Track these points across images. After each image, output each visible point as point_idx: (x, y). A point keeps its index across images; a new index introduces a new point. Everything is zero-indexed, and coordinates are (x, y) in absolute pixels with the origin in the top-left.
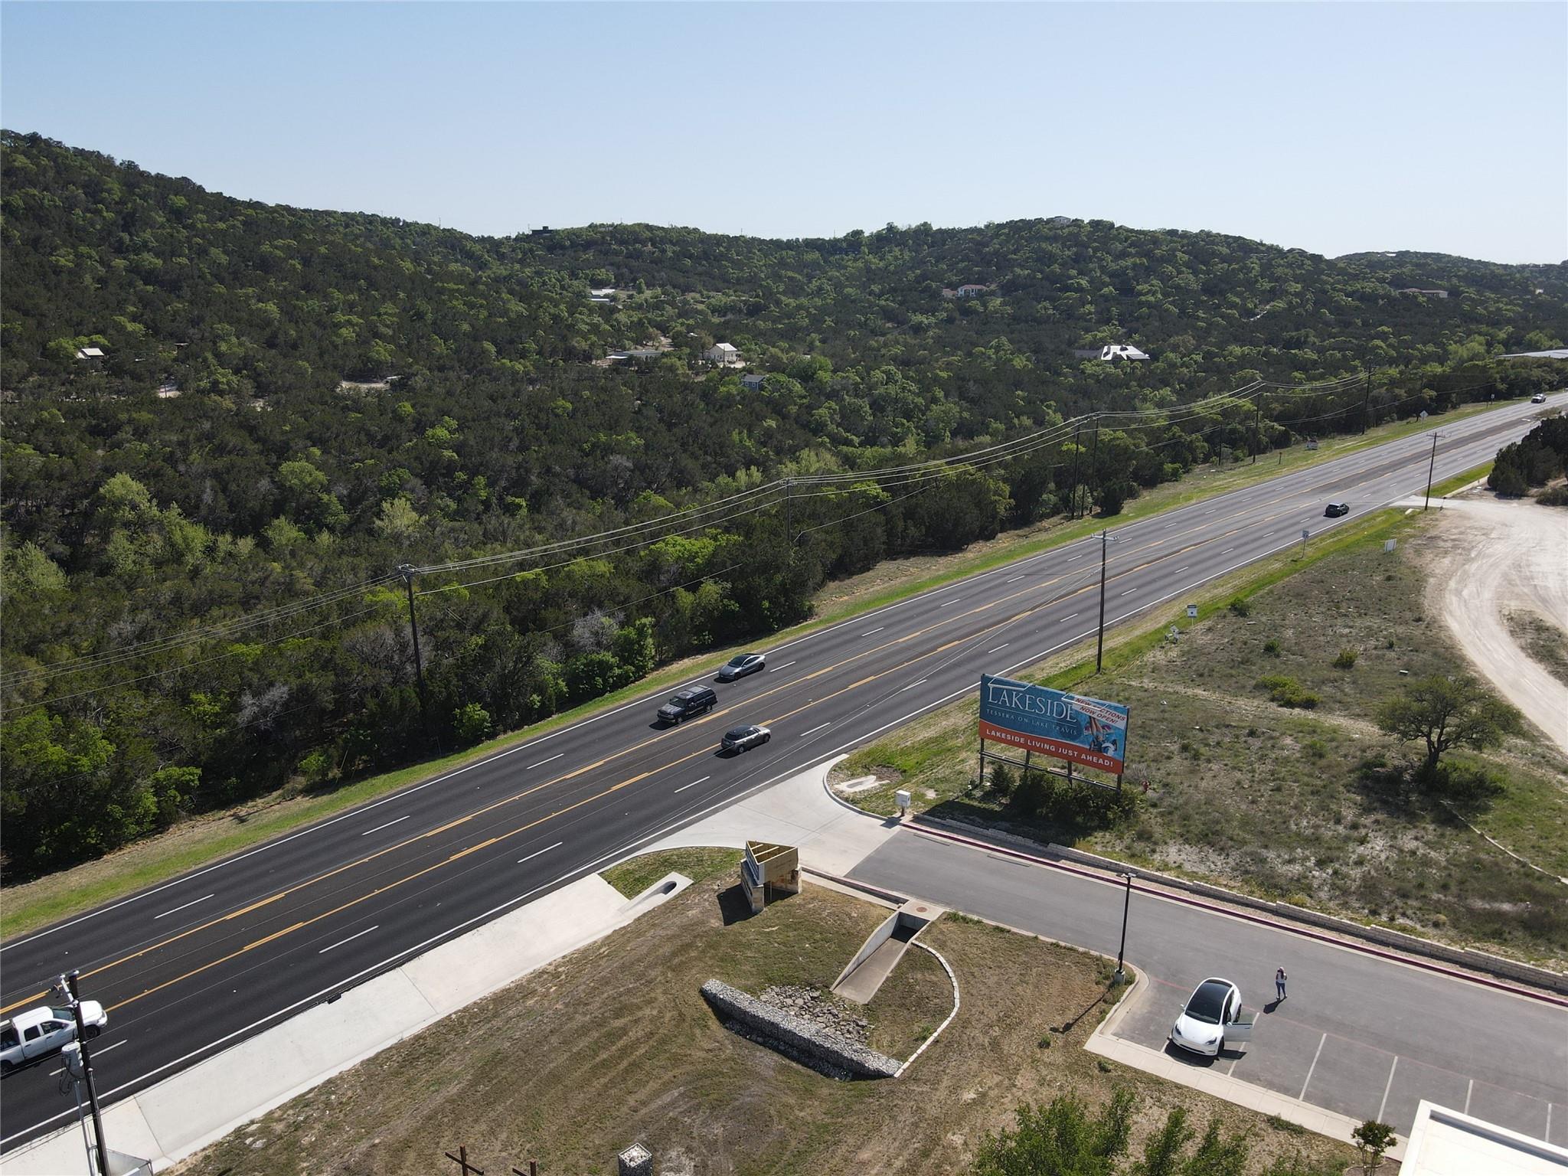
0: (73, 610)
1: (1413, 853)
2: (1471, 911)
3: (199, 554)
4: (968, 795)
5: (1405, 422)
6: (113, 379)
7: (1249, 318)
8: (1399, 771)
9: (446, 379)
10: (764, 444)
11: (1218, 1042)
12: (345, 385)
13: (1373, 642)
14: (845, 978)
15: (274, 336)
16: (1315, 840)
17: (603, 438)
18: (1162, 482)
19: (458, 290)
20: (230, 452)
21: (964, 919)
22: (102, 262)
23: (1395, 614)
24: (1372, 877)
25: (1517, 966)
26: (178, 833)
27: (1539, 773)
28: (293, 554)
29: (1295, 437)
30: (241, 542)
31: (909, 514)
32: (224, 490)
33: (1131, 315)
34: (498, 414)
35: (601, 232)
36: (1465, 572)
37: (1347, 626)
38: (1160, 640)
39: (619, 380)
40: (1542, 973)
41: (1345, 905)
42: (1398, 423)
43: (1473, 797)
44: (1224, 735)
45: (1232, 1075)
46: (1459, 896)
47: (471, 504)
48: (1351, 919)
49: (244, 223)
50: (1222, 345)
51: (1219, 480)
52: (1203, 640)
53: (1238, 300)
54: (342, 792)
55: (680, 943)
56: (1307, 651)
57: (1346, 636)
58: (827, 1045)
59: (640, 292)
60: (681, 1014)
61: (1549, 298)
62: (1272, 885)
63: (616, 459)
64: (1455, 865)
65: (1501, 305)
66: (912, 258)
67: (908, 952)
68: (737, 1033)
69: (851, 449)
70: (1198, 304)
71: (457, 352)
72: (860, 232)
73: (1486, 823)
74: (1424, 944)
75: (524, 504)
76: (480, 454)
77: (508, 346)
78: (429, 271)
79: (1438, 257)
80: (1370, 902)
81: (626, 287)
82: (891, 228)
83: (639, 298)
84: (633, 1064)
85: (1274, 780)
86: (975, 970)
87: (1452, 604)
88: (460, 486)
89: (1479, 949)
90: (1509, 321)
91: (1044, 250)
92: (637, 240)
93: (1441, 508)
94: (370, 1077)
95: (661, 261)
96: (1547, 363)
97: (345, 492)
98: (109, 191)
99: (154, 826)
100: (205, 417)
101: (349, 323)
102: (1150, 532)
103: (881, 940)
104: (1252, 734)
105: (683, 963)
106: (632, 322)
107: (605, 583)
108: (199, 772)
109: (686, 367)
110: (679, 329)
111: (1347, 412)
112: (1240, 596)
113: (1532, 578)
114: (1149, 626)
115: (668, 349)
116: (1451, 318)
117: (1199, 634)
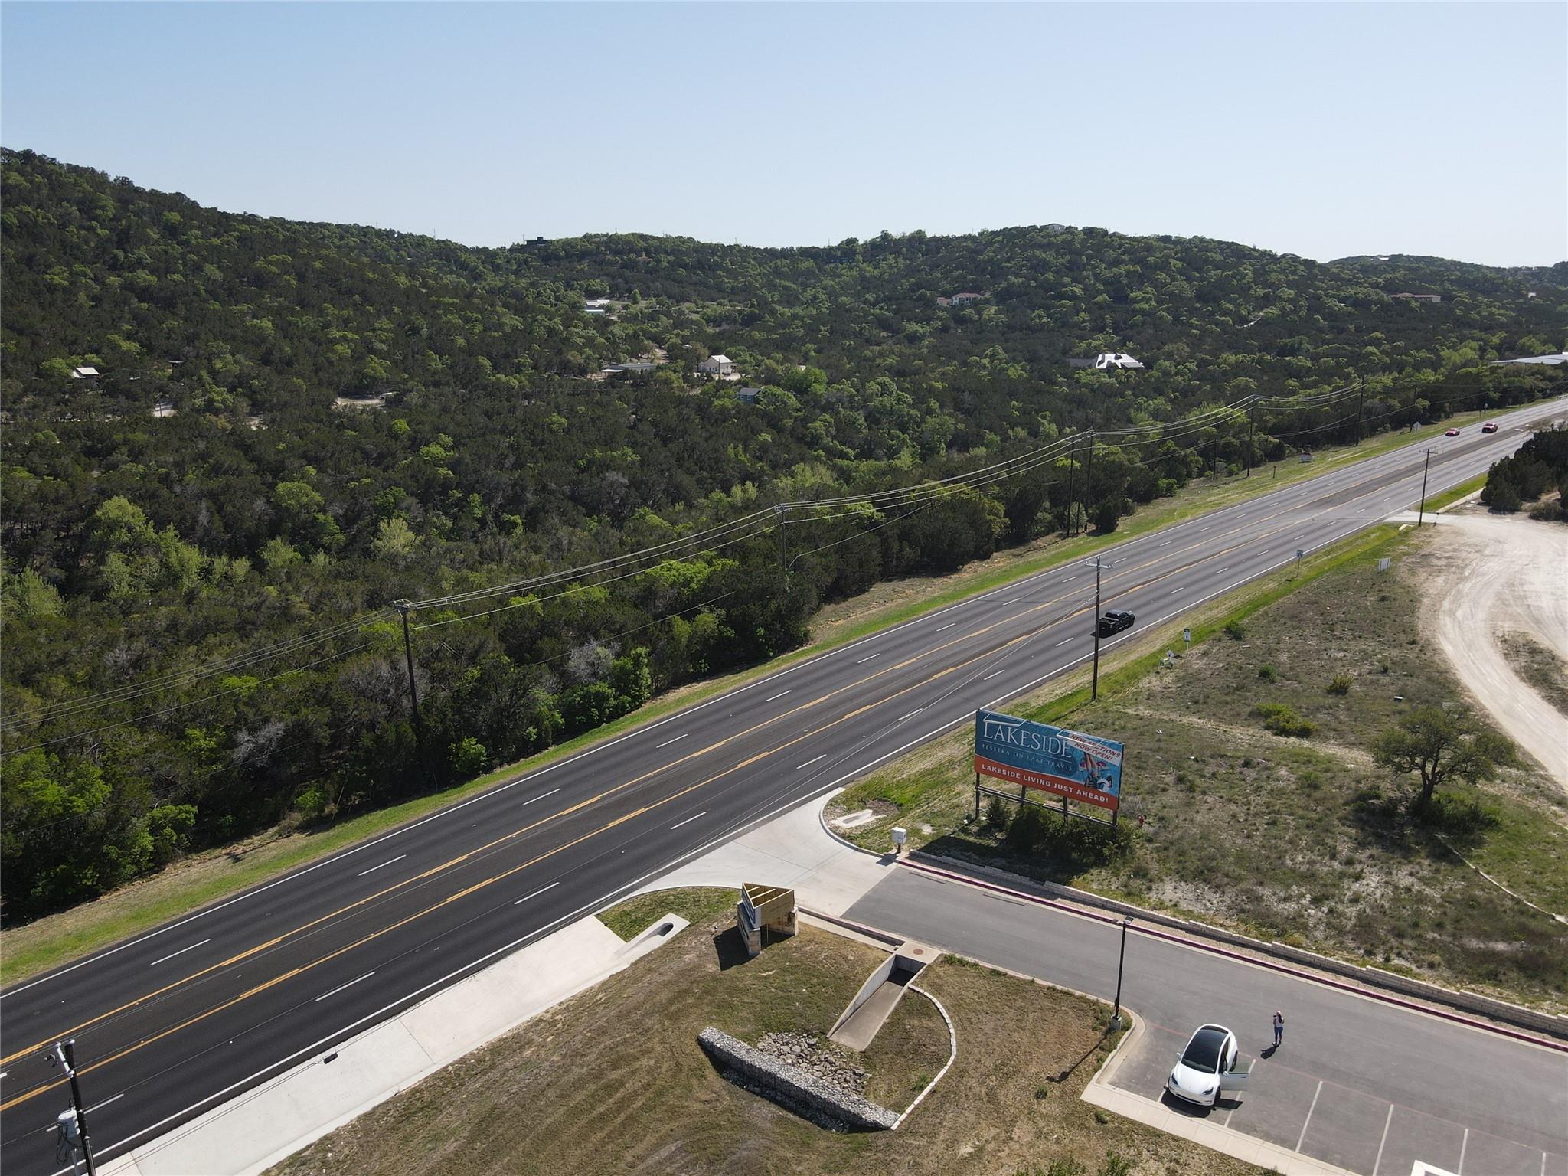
0: (67, 638)
1: (1408, 890)
2: (1466, 951)
3: (195, 577)
4: (965, 830)
5: (1399, 432)
6: (108, 399)
7: (1243, 324)
8: (1393, 803)
9: (441, 395)
10: (759, 459)
11: (1214, 1092)
12: (341, 402)
13: (1367, 667)
14: (842, 1023)
15: (269, 352)
16: (1309, 877)
17: (598, 454)
18: (1156, 498)
19: (453, 304)
20: (225, 473)
21: (960, 961)
22: (96, 279)
23: (1390, 636)
24: (1367, 916)
25: (1511, 1008)
26: (175, 872)
27: (1532, 804)
28: (288, 574)
29: (1289, 449)
30: (237, 564)
31: (904, 536)
32: (220, 511)
33: (1125, 323)
34: (494, 431)
35: (595, 243)
36: (1459, 592)
37: (1341, 650)
38: (1155, 665)
39: (614, 393)
40: (1537, 1016)
41: (1341, 945)
42: (1391, 434)
43: (1468, 830)
44: (1219, 765)
45: (1230, 1126)
46: (1454, 935)
47: (465, 522)
48: (1347, 960)
49: (239, 239)
50: (1216, 353)
51: (1213, 495)
52: (1198, 665)
53: (1231, 307)
54: (338, 829)
55: (676, 989)
56: (1302, 677)
57: (1341, 660)
58: (824, 1096)
59: (635, 302)
60: (678, 1064)
61: (1541, 301)
62: (1266, 922)
63: (612, 476)
64: (1450, 903)
65: (1494, 310)
66: (907, 266)
67: (904, 997)
68: (734, 1083)
69: (846, 462)
70: (1192, 312)
71: (451, 367)
72: (856, 240)
73: (1481, 857)
74: (1420, 986)
75: (520, 522)
76: (476, 471)
77: (503, 361)
78: (424, 285)
79: (1431, 261)
80: (1365, 942)
81: (621, 298)
82: (885, 236)
83: (635, 309)
84: (630, 1118)
85: (1269, 813)
86: (971, 1015)
87: (1445, 625)
88: (456, 504)
89: (1473, 990)
90: (1502, 326)
91: (1037, 258)
92: (632, 250)
93: (1435, 524)
94: (367, 1133)
95: (656, 272)
96: (1539, 371)
97: (341, 512)
98: (103, 208)
99: (150, 865)
100: (202, 437)
101: (345, 339)
102: (1145, 551)
103: (878, 983)
104: (1247, 764)
105: (680, 1010)
106: (627, 334)
107: (601, 611)
108: (195, 809)
109: (681, 380)
110: (674, 340)
111: (1341, 423)
112: (1235, 618)
113: (1526, 598)
114: (1143, 650)
115: (661, 362)
116: (1444, 323)
117: (1195, 658)
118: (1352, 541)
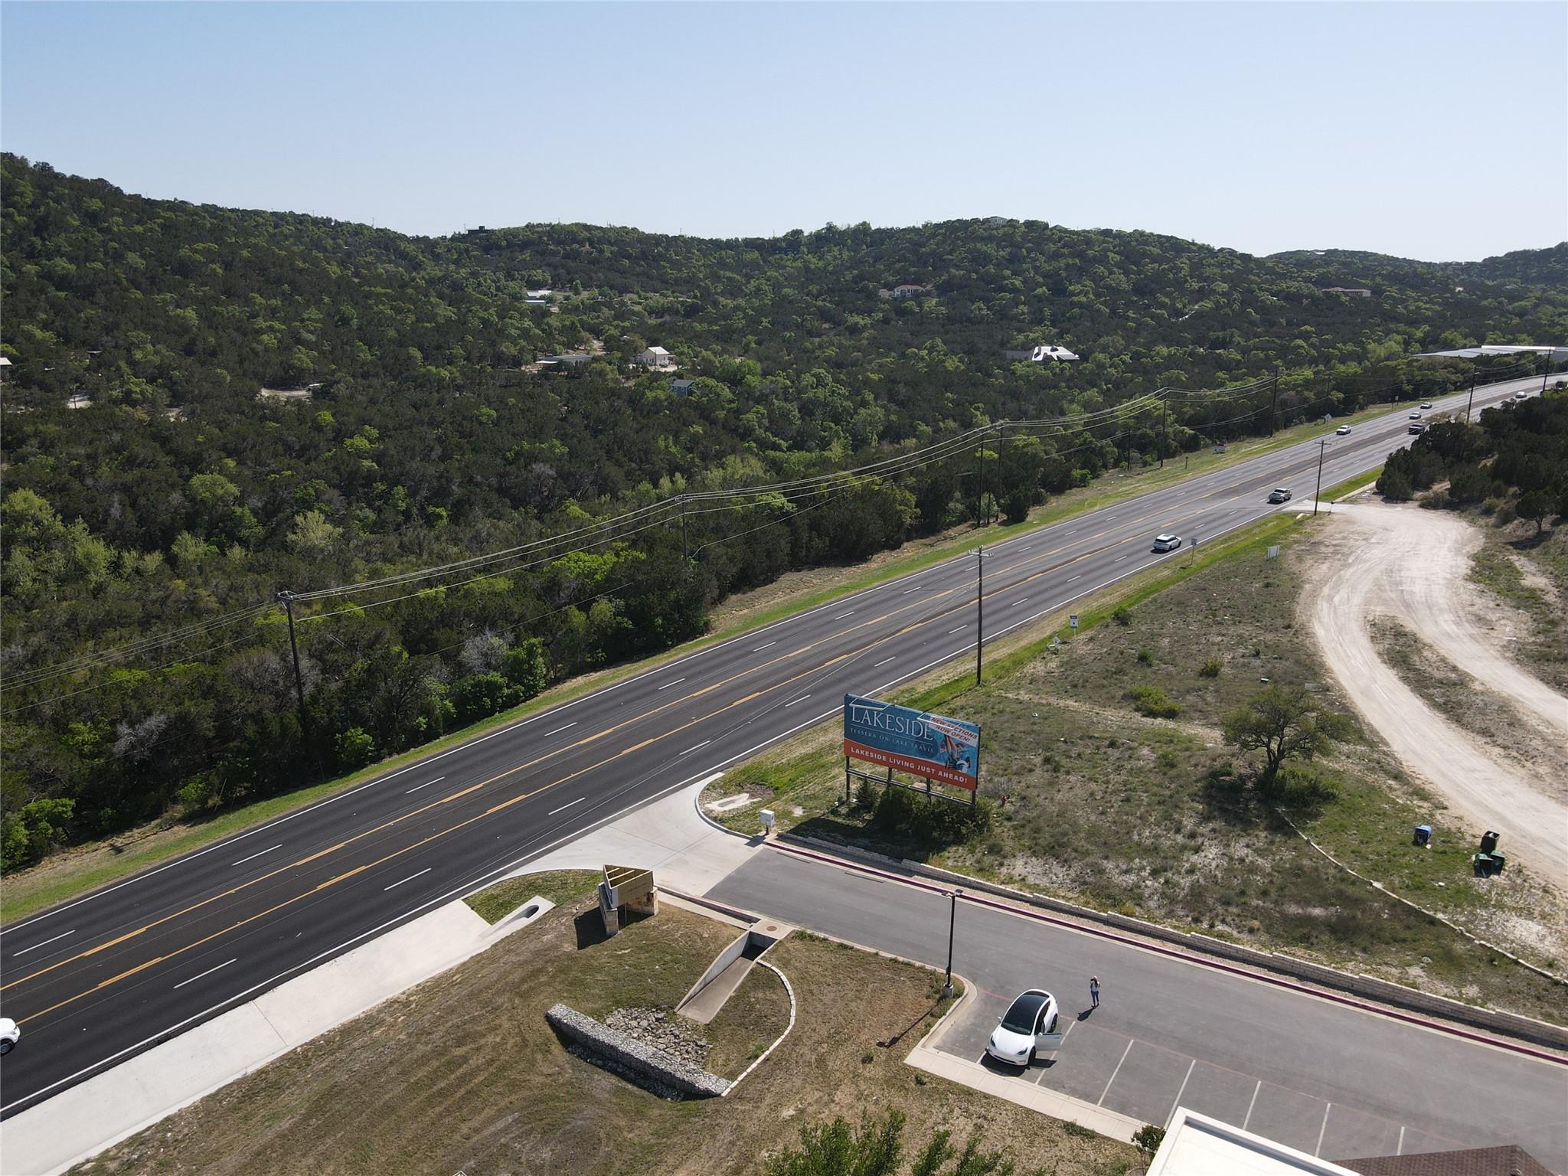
1: (1242, 860)
2: (1285, 917)
3: (103, 571)
4: (834, 812)
6: (21, 390)
7: (1178, 317)
8: (1243, 779)
9: (370, 386)
10: (690, 450)
11: (1028, 1052)
12: (265, 393)
13: (1241, 650)
14: (691, 998)
15: (192, 342)
16: (1153, 850)
17: (527, 446)
18: (1070, 488)
19: (385, 295)
20: (140, 465)
21: (811, 936)
22: (12, 268)
23: (1267, 621)
24: (1199, 886)
25: (1318, 969)
26: (50, 866)
27: (1371, 778)
28: (200, 568)
29: (1204, 440)
30: (147, 558)
31: (815, 526)
32: (134, 505)
33: (1063, 315)
34: (422, 423)
35: (538, 232)
36: (1340, 578)
37: (1220, 634)
38: (1042, 651)
39: (547, 386)
40: (1341, 975)
41: (1170, 914)
42: (1306, 425)
43: (1306, 804)
44: (1086, 746)
45: (1039, 1084)
46: (1276, 902)
47: (389, 515)
48: (1175, 927)
49: (163, 227)
50: (1149, 346)
51: (1125, 486)
52: (1082, 650)
53: (1167, 300)
54: (220, 820)
55: (530, 968)
56: (1178, 660)
57: (1218, 644)
58: (661, 1066)
59: (577, 293)
60: (524, 1040)
61: (1468, 296)
62: (1106, 895)
63: (539, 468)
64: (1279, 872)
65: (1421, 304)
66: (850, 258)
67: (752, 971)
68: (579, 1056)
69: (778, 453)
70: (1129, 305)
71: (380, 358)
72: (800, 232)
73: (1314, 829)
74: (1237, 950)
75: (444, 513)
76: (401, 463)
77: (434, 353)
78: (357, 274)
79: (1365, 255)
80: (1194, 910)
81: (563, 288)
82: (830, 228)
83: (576, 299)
84: (470, 1092)
85: (1125, 791)
86: (814, 987)
87: (1322, 610)
88: (380, 497)
89: (1286, 953)
90: (1426, 320)
91: (978, 251)
92: (574, 240)
93: (1330, 513)
94: (208, 1113)
95: (599, 262)
96: (1453, 365)
97: (260, 505)
98: (22, 195)
99: (26, 858)
100: (115, 428)
101: (271, 329)
102: (1049, 541)
103: (731, 960)
104: (1112, 744)
105: (532, 989)
106: (563, 326)
107: (500, 601)
108: (73, 803)
109: (616, 372)
110: (613, 331)
111: (1256, 415)
112: (1124, 605)
113: (1401, 583)
114: (1033, 637)
115: (600, 353)
116: (1371, 317)
117: (1081, 645)
118: (1248, 530)
